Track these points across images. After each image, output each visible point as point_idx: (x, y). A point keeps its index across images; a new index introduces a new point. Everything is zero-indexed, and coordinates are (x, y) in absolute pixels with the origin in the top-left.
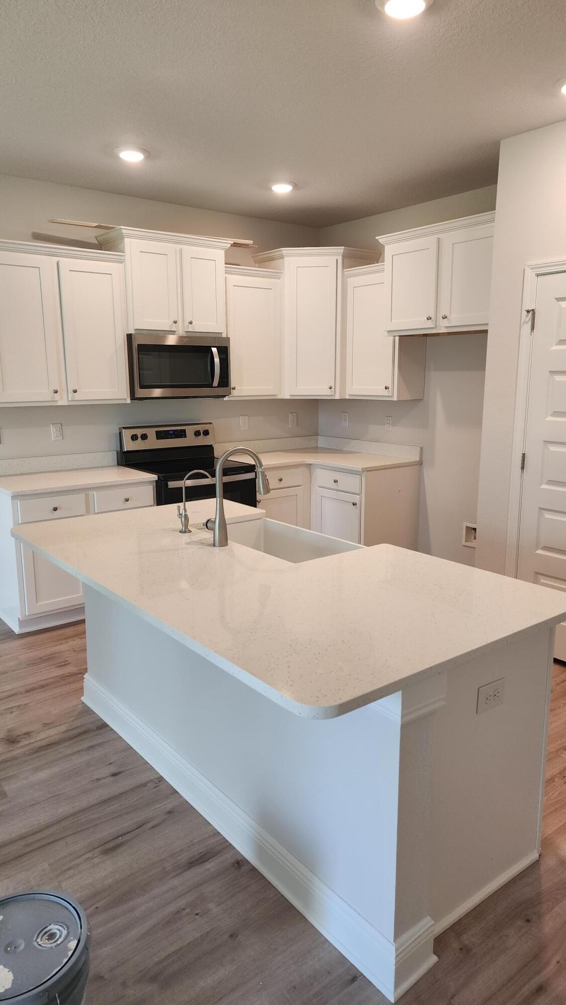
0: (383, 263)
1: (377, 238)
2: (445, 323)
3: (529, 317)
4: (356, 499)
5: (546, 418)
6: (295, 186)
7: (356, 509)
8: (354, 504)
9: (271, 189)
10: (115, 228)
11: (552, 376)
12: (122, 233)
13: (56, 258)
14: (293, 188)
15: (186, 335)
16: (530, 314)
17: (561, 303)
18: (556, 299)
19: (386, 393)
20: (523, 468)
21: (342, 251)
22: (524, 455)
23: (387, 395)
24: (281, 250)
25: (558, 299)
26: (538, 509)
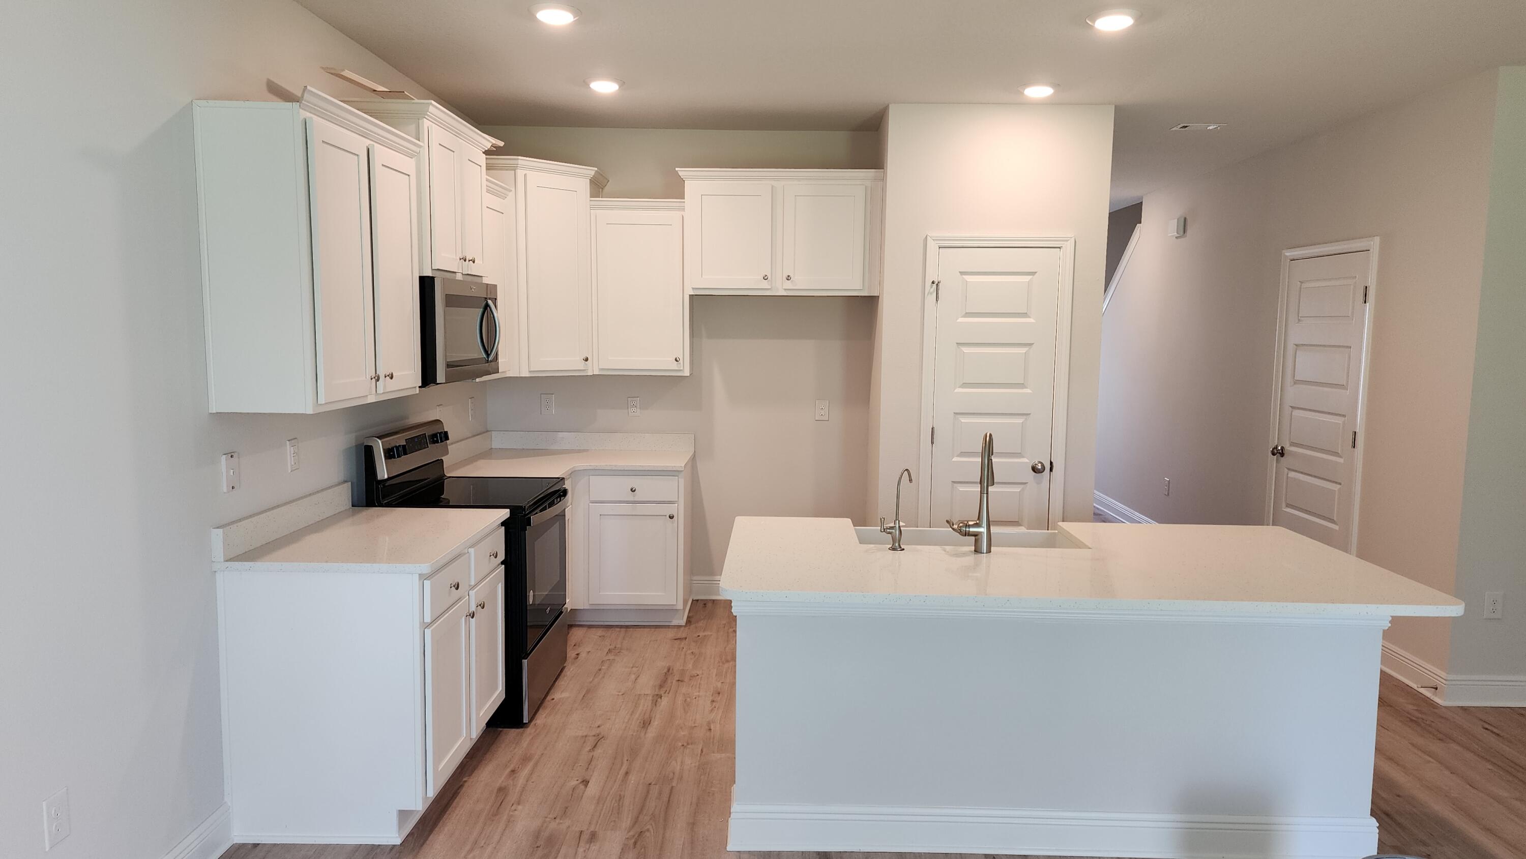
0: (683, 200)
1: (677, 169)
2: (788, 285)
3: (933, 288)
4: (671, 509)
5: (954, 390)
6: (622, 84)
7: (673, 523)
8: (671, 517)
9: (589, 85)
10: (413, 99)
11: (959, 348)
12: (428, 111)
13: (366, 140)
14: (620, 87)
15: (462, 279)
16: (935, 286)
17: (965, 277)
18: (960, 272)
19: (674, 366)
20: (932, 443)
21: (593, 173)
22: (933, 428)
23: (677, 369)
24: (518, 159)
25: (962, 273)
26: (951, 482)
